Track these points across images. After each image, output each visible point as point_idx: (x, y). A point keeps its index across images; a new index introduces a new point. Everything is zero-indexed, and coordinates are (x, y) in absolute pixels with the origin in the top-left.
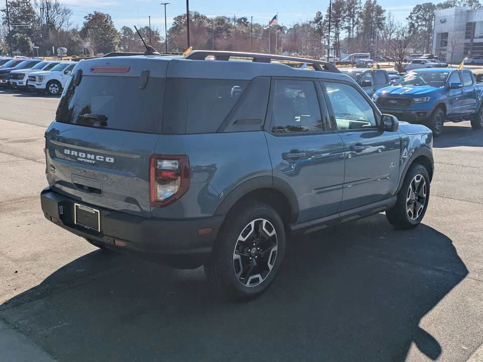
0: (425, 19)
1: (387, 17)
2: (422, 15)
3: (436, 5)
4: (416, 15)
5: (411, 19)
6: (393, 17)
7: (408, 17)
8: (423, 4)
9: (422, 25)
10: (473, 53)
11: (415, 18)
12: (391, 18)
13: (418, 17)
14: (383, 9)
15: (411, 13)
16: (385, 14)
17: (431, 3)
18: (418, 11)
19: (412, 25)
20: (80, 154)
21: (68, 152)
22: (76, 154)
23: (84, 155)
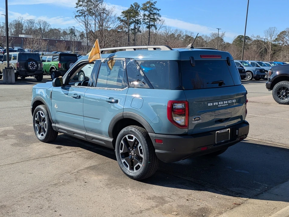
20: (220, 103)
21: (212, 104)
22: (217, 104)
23: (222, 103)
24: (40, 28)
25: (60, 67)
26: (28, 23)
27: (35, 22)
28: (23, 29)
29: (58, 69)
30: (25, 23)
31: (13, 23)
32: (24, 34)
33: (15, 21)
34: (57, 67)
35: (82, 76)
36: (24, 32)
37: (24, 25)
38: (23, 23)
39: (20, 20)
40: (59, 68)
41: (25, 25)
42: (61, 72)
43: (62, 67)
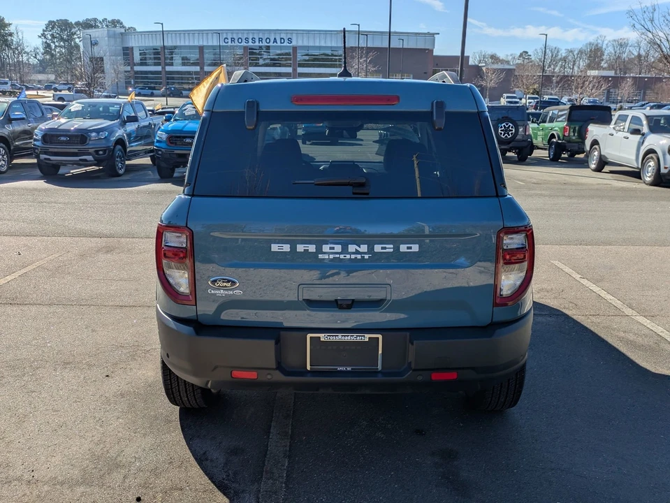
0: (62, 39)
1: (15, 32)
2: (58, 34)
3: (73, 23)
4: (50, 33)
5: (45, 37)
6: (22, 34)
7: (40, 35)
8: (57, 20)
9: (61, 47)
10: (136, 83)
11: (50, 38)
12: (20, 34)
13: (52, 35)
14: (6, 21)
15: (44, 31)
16: (12, 29)
17: (66, 20)
18: (53, 28)
19: (48, 46)
20: (326, 248)
21: (286, 248)
22: (312, 248)
23: (338, 248)
24: (639, 56)
25: (566, 134)
26: (614, 47)
27: (630, 44)
28: (603, 60)
29: (561, 138)
30: (607, 47)
31: (584, 48)
32: (604, 69)
33: (590, 44)
34: (560, 135)
35: (596, 153)
36: (606, 65)
37: (606, 52)
38: (604, 47)
39: (599, 41)
40: (564, 136)
41: (609, 51)
42: (568, 145)
43: (572, 134)
